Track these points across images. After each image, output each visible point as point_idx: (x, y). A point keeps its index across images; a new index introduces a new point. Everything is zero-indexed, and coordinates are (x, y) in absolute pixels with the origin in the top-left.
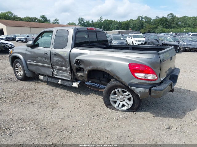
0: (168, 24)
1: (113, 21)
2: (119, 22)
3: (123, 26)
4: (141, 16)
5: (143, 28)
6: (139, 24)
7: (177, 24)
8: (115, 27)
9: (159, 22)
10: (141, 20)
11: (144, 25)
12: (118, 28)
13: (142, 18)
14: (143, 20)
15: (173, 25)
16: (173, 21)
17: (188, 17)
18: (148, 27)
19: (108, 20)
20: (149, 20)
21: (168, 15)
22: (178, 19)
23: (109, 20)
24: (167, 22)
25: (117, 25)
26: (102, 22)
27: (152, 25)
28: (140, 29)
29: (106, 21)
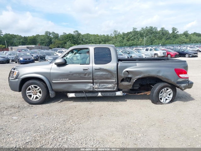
0: (75, 41)
1: (15, 36)
2: (23, 37)
3: (29, 41)
4: (48, 32)
5: (52, 44)
6: (47, 40)
7: (82, 40)
8: (20, 42)
9: (67, 38)
10: (48, 35)
11: (53, 40)
12: (23, 44)
13: (50, 34)
14: (51, 35)
15: (80, 41)
16: (78, 38)
17: (90, 35)
18: (57, 43)
19: (9, 34)
20: (56, 36)
21: (74, 32)
22: (83, 36)
23: (11, 34)
24: (74, 38)
25: (22, 40)
26: (2, 36)
27: (60, 40)
28: (49, 45)
29: (6, 35)
